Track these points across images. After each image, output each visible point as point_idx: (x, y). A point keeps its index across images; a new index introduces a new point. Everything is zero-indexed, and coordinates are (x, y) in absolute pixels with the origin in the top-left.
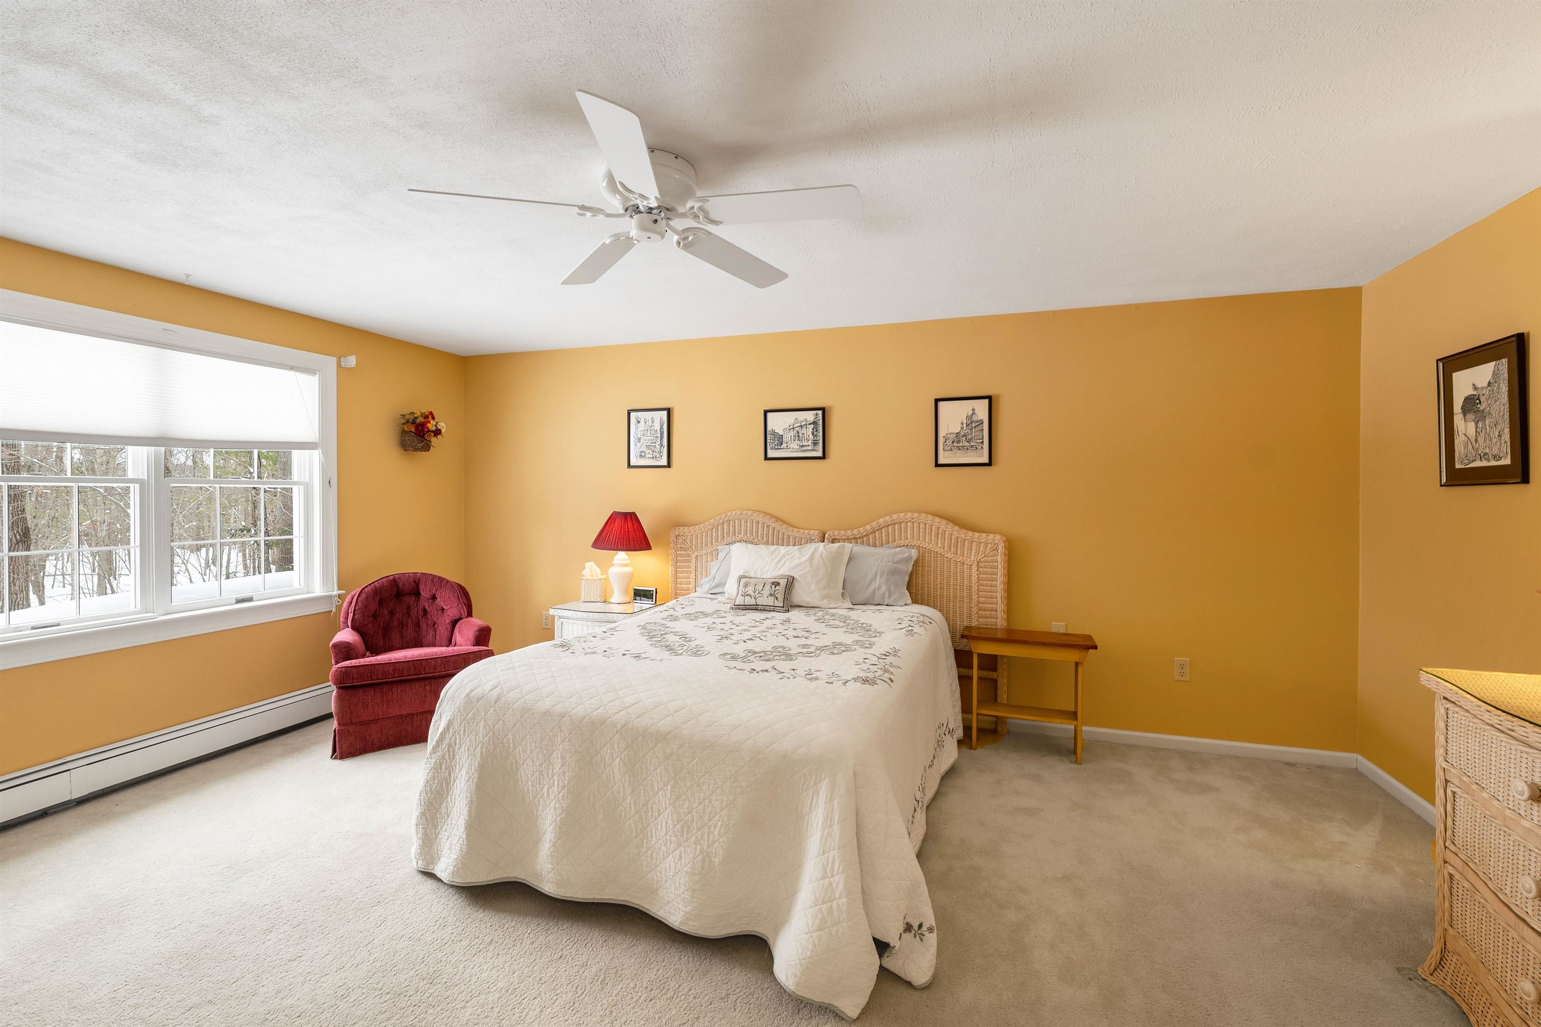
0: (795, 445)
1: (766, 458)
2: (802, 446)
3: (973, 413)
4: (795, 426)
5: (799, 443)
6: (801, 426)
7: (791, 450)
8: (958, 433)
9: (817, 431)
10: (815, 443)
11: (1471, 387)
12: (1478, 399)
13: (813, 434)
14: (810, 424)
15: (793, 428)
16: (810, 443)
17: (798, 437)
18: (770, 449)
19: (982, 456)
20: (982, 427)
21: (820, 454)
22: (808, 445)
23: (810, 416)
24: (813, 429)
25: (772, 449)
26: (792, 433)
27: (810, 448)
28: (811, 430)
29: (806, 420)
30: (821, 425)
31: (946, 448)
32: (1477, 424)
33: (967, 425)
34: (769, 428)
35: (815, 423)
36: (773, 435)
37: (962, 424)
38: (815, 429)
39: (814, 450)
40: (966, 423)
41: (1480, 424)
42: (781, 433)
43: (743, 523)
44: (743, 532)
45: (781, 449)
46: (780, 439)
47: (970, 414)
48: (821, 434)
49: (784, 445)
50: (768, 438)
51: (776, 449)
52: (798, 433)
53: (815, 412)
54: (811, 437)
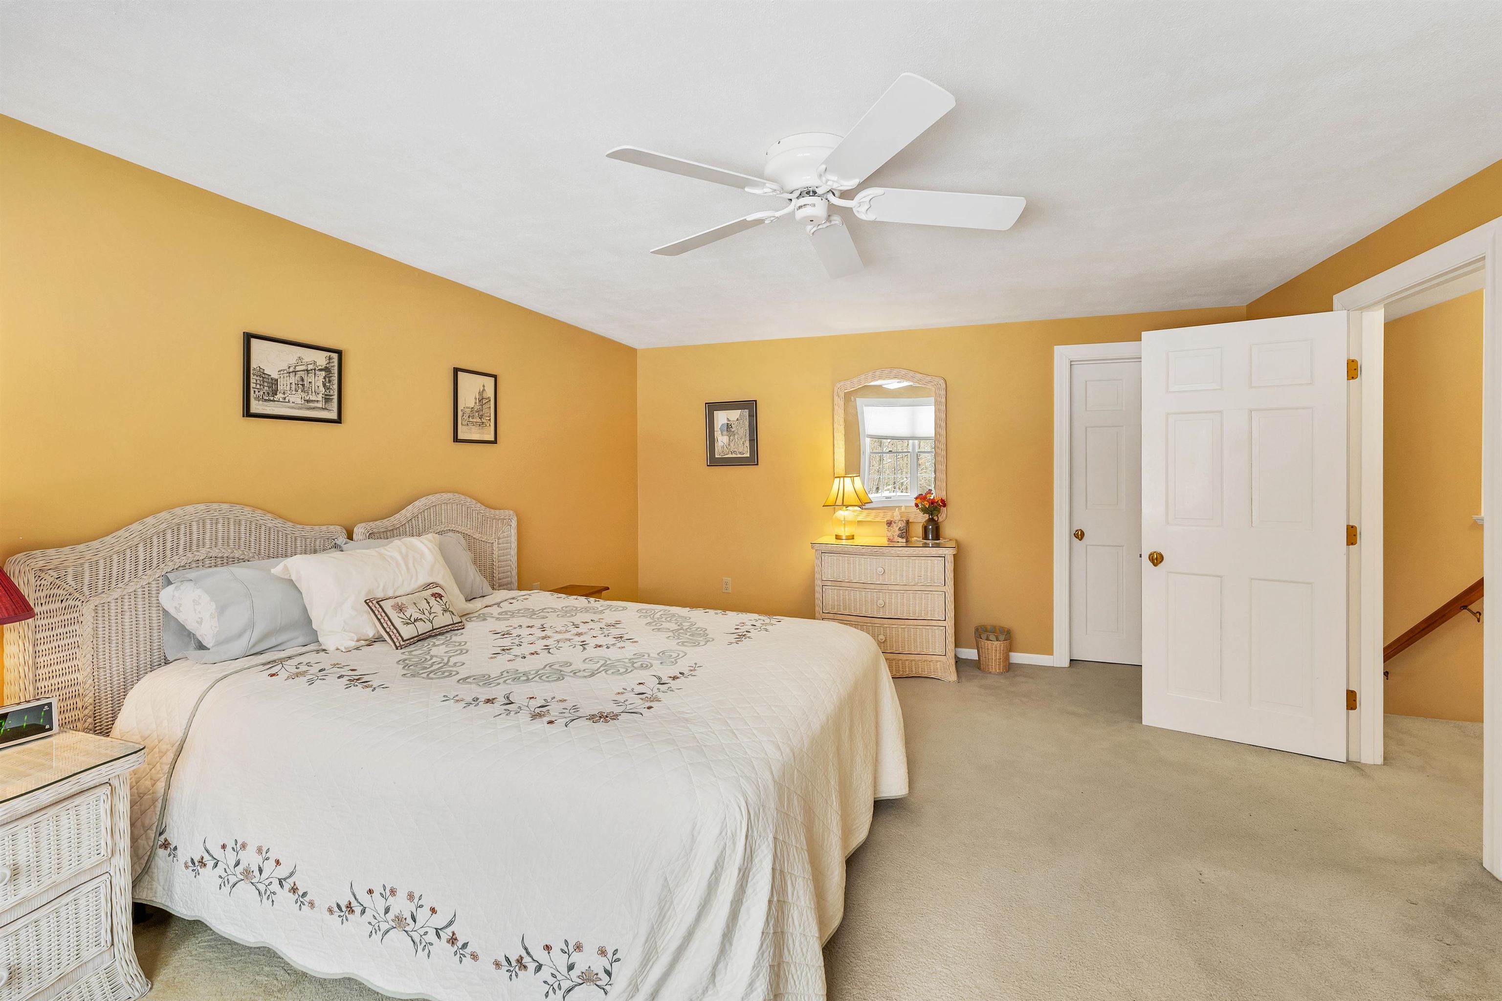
0: (297, 398)
1: (247, 413)
2: (308, 401)
3: (484, 390)
4: (298, 368)
5: (303, 395)
6: (307, 370)
7: (291, 404)
8: (473, 408)
9: (330, 381)
10: (327, 399)
11: (726, 419)
12: (731, 425)
13: (324, 385)
14: (321, 370)
15: (295, 372)
16: (320, 397)
17: (302, 385)
18: (255, 399)
19: (489, 434)
20: (490, 404)
21: (334, 415)
22: (318, 401)
23: (321, 358)
24: (325, 378)
25: (257, 399)
26: (293, 379)
27: (320, 405)
28: (321, 379)
29: (315, 363)
30: (336, 375)
31: (464, 423)
32: (729, 437)
33: (480, 401)
34: (254, 365)
35: (327, 370)
36: (260, 376)
37: (476, 398)
38: (328, 378)
39: (326, 409)
40: (479, 399)
41: (732, 438)
42: (275, 375)
43: (208, 526)
44: (207, 542)
45: (274, 401)
46: (272, 387)
47: (481, 390)
48: (335, 387)
49: (279, 396)
50: (252, 381)
51: (266, 400)
52: (303, 380)
53: (329, 354)
54: (322, 389)
